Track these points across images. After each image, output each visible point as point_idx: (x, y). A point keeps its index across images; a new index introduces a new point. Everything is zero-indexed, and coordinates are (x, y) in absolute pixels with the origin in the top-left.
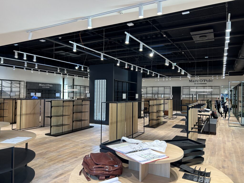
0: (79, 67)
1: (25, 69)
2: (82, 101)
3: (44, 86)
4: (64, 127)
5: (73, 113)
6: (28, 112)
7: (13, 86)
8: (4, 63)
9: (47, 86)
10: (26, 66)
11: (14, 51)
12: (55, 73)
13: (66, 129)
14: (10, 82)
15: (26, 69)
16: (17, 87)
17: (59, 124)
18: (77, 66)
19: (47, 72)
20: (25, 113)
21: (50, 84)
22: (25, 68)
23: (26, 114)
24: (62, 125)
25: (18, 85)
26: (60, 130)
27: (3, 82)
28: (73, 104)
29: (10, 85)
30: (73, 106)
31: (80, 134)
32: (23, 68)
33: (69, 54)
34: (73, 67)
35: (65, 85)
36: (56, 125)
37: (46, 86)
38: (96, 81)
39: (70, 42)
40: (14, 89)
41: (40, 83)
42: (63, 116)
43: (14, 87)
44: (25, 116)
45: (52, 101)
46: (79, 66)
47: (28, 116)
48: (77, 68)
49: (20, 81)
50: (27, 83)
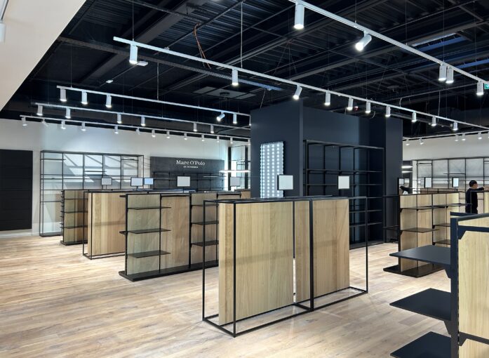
1: (138, 130)
3: (186, 165)
4: (163, 257)
5: (191, 224)
6: (115, 219)
7: (125, 166)
10: (119, 122)
11: (58, 87)
12: (203, 136)
13: (168, 262)
14: (118, 158)
16: (132, 168)
17: (149, 249)
18: (219, 114)
19: (185, 135)
20: (107, 221)
21: (200, 160)
23: (110, 224)
24: (160, 253)
25: (135, 164)
26: (153, 264)
27: (106, 158)
28: (191, 202)
29: (118, 165)
33: (228, 93)
35: (232, 162)
36: (139, 252)
38: (264, 147)
39: (116, 39)
40: (126, 172)
41: (179, 159)
42: (160, 230)
43: (126, 168)
45: (129, 196)
46: (225, 113)
47: (113, 227)
48: (219, 119)
49: (137, 156)
50: (153, 159)
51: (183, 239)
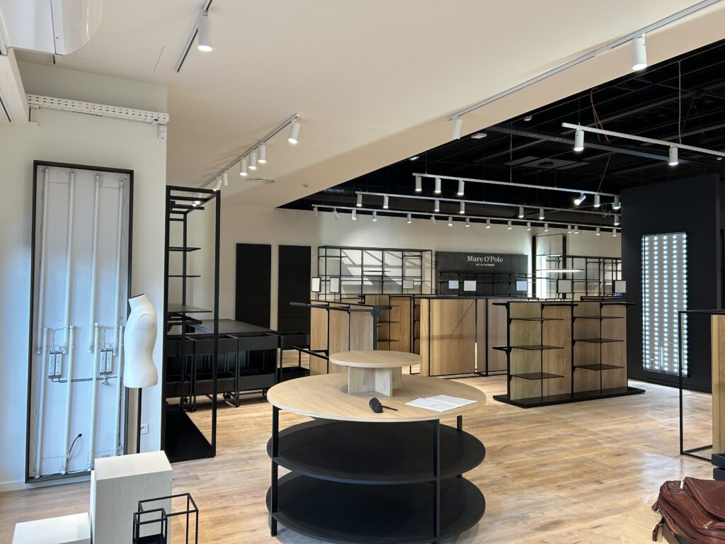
0: (585, 197)
1: (433, 218)
2: (601, 306)
3: (479, 262)
4: (545, 381)
5: (573, 342)
6: (447, 332)
7: (407, 264)
8: (390, 209)
9: (489, 262)
10: (437, 210)
11: (414, 174)
12: (510, 223)
13: (551, 388)
14: (399, 254)
15: (437, 218)
16: (415, 266)
17: (531, 371)
18: (578, 196)
19: (488, 221)
20: (439, 334)
21: (496, 255)
22: (434, 215)
23: (442, 338)
24: (542, 376)
25: (417, 262)
26: (535, 389)
27: (386, 254)
28: (572, 314)
29: (399, 262)
30: (573, 319)
31: (598, 411)
32: (429, 217)
33: (552, 163)
34: (566, 200)
35: (538, 258)
36: (522, 373)
37: (484, 262)
38: (647, 239)
39: (565, 125)
40: (408, 273)
41: (470, 254)
42: (542, 348)
43: (409, 267)
44: (439, 341)
45: (511, 304)
46: (585, 194)
47: (445, 342)
48: (577, 202)
49: (421, 251)
50: (439, 255)
51: (565, 360)
